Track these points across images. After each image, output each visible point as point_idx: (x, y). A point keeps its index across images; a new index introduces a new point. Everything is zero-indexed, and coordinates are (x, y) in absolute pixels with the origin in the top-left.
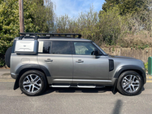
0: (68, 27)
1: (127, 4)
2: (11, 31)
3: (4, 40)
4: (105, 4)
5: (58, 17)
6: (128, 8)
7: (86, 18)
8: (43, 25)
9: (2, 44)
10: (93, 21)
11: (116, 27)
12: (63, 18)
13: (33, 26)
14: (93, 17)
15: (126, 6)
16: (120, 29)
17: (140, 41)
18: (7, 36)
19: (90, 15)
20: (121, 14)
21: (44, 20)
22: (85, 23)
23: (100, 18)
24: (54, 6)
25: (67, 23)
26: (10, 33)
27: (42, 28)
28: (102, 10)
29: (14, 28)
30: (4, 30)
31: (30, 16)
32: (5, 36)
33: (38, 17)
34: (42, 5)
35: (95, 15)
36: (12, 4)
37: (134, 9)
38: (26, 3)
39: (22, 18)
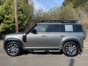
0: (43, 16)
1: (77, 2)
2: (10, 19)
3: (6, 24)
4: (64, 2)
5: (37, 10)
6: (78, 4)
7: (53, 10)
8: (28, 15)
9: (5, 26)
10: (57, 12)
11: (71, 15)
12: (40, 11)
13: (23, 16)
14: (57, 9)
15: (76, 3)
16: (74, 17)
17: (86, 23)
18: (8, 21)
19: (55, 8)
20: (74, 8)
21: (29, 12)
22: (52, 13)
23: (61, 10)
24: (34, 4)
25: (42, 13)
26: (9, 20)
27: (27, 17)
28: (62, 5)
29: (12, 17)
30: (6, 18)
31: (21, 10)
32: (6, 21)
33: (25, 10)
34: (28, 3)
35: (59, 8)
36: (10, 3)
37: (81, 5)
38: (18, 2)
39: (16, 11)
